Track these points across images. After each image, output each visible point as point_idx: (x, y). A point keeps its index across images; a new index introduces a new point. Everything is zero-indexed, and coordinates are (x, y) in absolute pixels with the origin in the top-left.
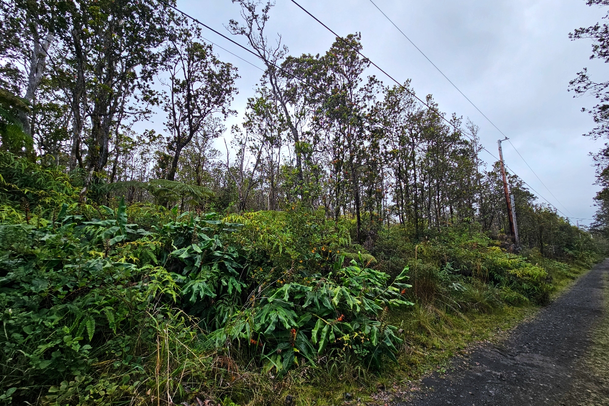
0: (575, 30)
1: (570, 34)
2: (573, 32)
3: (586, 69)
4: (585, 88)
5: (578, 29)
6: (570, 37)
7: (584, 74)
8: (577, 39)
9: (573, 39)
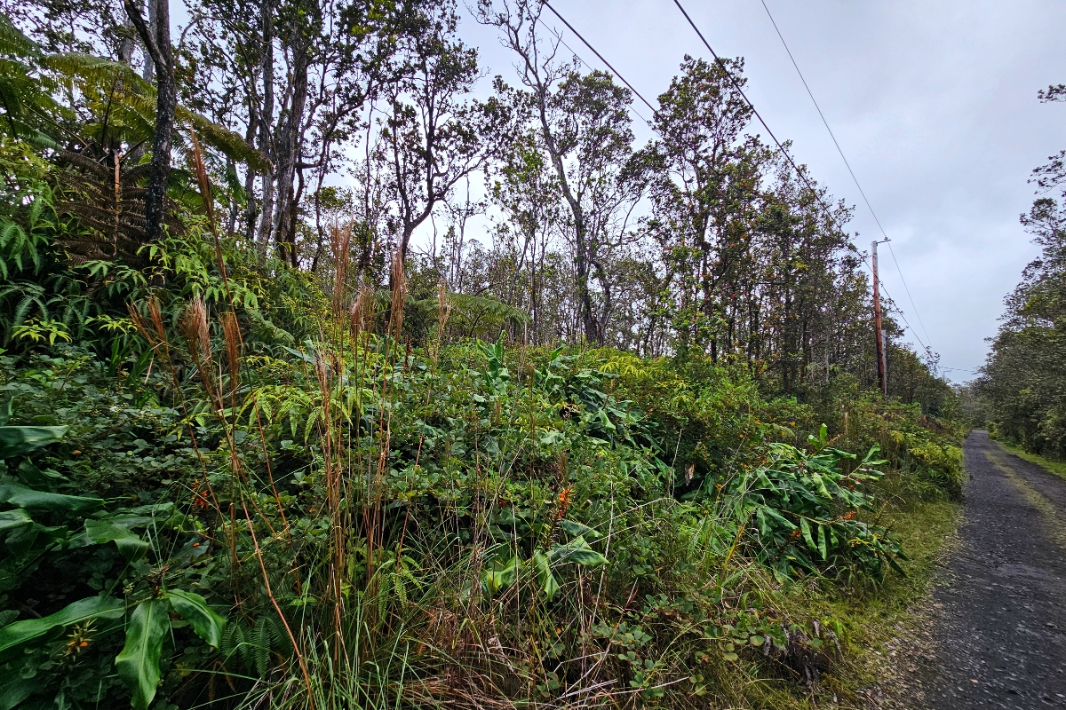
0: (1051, 87)
1: (1040, 92)
2: (1047, 91)
3: (1063, 153)
4: (1054, 180)
5: (1055, 86)
6: (1041, 97)
7: (1059, 160)
8: (1049, 102)
9: (1044, 100)
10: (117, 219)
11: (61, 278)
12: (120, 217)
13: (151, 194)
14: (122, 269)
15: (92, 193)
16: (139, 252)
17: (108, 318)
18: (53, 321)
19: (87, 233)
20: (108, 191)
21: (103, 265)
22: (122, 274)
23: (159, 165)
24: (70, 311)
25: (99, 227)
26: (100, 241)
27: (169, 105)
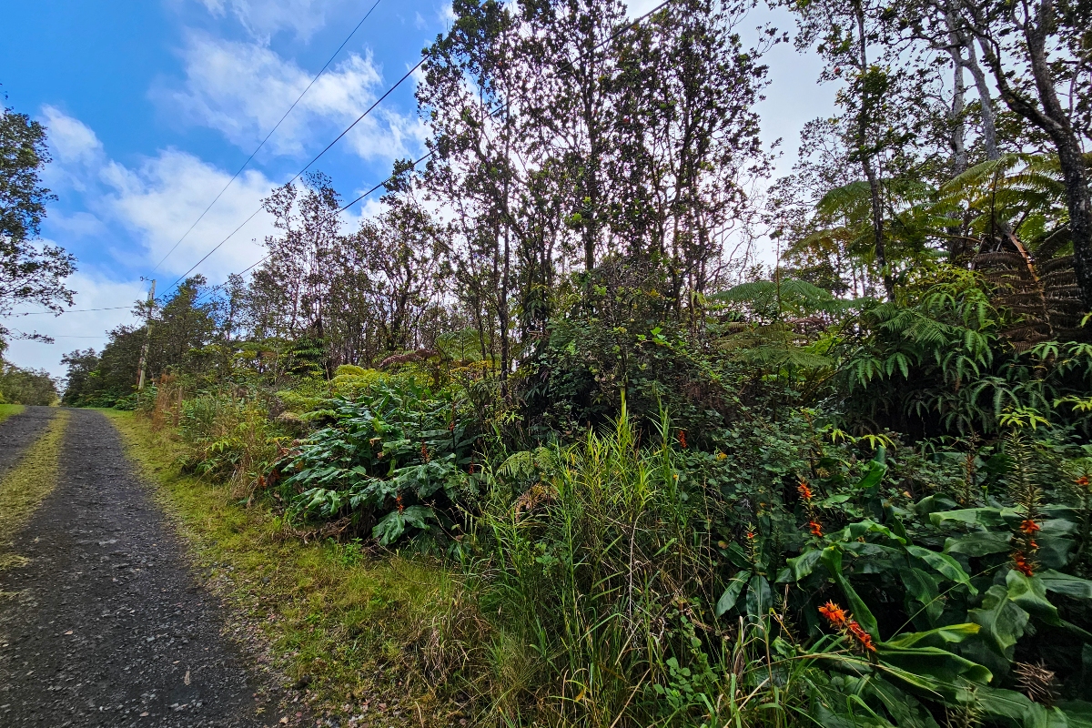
10: (1043, 297)
11: (1011, 366)
12: (1044, 294)
13: (1079, 259)
14: (1073, 346)
15: (1013, 282)
16: (1083, 323)
17: (1076, 399)
18: (1024, 407)
19: (1021, 320)
20: (1025, 274)
21: (1051, 346)
22: (1075, 351)
23: (1081, 228)
24: (1034, 397)
25: (1030, 311)
26: (1034, 323)
27: (1077, 163)
